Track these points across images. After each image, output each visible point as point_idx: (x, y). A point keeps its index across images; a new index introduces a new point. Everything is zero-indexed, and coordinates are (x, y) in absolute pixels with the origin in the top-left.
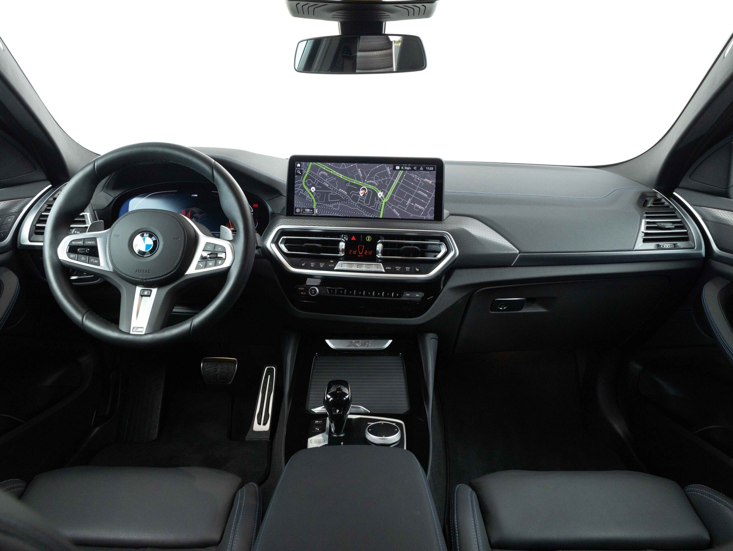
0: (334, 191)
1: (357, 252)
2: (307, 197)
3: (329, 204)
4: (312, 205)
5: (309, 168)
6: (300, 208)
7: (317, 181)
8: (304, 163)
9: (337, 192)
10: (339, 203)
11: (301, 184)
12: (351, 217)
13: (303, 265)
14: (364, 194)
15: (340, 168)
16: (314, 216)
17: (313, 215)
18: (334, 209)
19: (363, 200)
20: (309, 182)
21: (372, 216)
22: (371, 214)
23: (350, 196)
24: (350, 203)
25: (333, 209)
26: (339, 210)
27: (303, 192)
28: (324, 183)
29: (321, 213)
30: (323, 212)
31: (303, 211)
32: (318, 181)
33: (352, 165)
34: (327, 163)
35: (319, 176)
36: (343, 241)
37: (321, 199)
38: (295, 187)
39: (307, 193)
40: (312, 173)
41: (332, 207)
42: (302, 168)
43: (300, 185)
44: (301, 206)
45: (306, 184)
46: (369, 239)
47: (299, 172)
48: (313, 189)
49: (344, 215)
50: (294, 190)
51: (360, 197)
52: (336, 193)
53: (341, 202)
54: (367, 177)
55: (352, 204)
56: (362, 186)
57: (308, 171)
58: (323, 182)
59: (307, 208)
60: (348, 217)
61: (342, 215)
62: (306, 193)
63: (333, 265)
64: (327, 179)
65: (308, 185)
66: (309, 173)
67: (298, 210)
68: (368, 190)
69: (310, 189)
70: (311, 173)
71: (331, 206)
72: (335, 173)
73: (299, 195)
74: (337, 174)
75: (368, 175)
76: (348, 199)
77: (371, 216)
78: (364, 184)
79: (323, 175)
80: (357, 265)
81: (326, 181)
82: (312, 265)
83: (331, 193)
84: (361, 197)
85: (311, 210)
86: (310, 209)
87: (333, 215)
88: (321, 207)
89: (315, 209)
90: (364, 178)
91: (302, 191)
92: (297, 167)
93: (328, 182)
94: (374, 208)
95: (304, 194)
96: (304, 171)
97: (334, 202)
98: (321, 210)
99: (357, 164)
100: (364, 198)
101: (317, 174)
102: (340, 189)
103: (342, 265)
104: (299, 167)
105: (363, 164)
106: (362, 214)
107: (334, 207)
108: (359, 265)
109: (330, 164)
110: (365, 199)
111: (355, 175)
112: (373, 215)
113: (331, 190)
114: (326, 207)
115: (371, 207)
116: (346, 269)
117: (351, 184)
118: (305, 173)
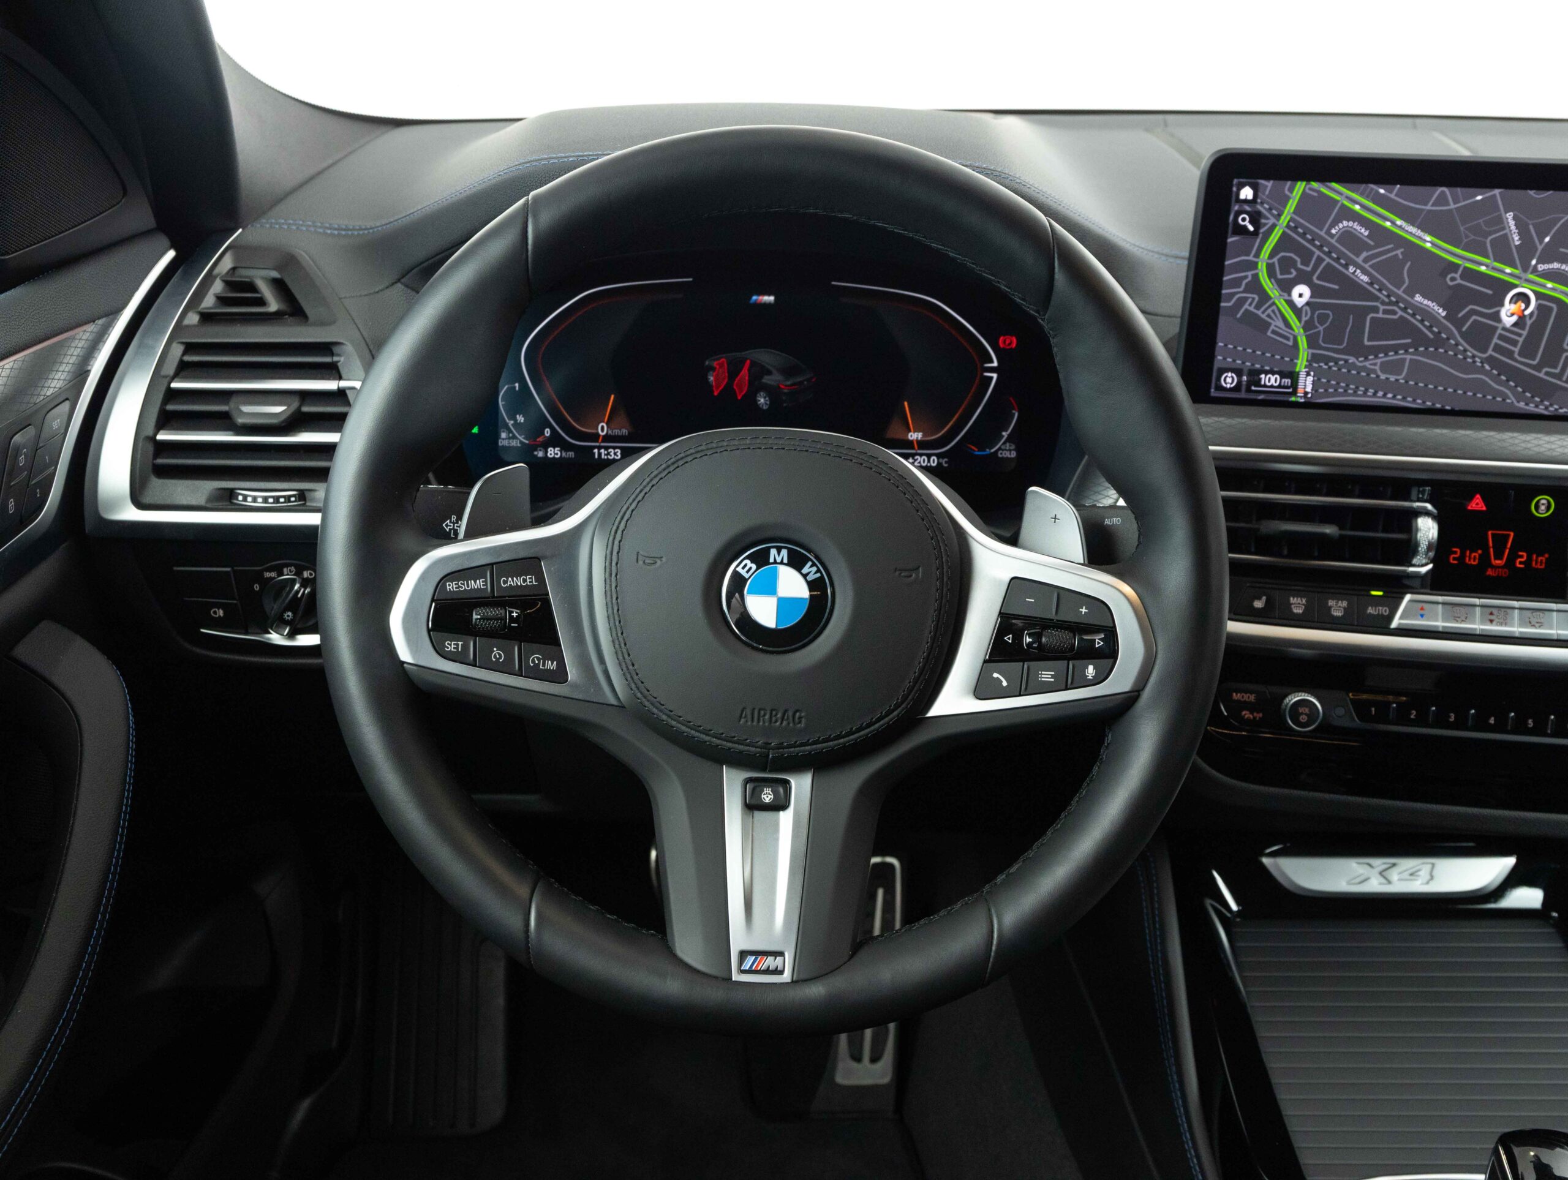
0: (1391, 303)
1: (1484, 559)
2: (1272, 327)
3: (1366, 359)
4: (1292, 360)
5: (1291, 206)
6: (1239, 372)
7: (1320, 260)
8: (1269, 184)
9: (1405, 310)
10: (1406, 351)
11: (1250, 274)
12: (1453, 413)
13: (1258, 604)
14: (1522, 318)
15: (1429, 207)
16: (1296, 405)
17: (1293, 399)
18: (1383, 377)
19: (1514, 343)
20: (1286, 265)
21: (1546, 408)
22: (1542, 401)
23: (1458, 324)
24: (1456, 355)
25: (1378, 376)
26: (1407, 382)
27: (1258, 307)
28: (1351, 269)
29: (1326, 390)
30: (1336, 390)
31: (1249, 384)
32: (1328, 260)
33: (1479, 198)
34: (1372, 186)
35: (1333, 241)
36: (1427, 513)
37: (1333, 335)
38: (1224, 285)
39: (1273, 311)
40: (1302, 226)
41: (1377, 368)
42: (1259, 207)
43: (1246, 277)
44: (1243, 363)
45: (1271, 273)
46: (1543, 508)
47: (1247, 223)
48: (1301, 294)
49: (1424, 402)
50: (1218, 298)
51: (1499, 331)
52: (1400, 313)
53: (1416, 349)
54: (1540, 248)
55: (1465, 358)
56: (1515, 286)
57: (1284, 219)
58: (1346, 266)
59: (1266, 373)
60: (1442, 412)
61: (1419, 404)
62: (1269, 311)
63: (1384, 610)
64: (1364, 254)
65: (1279, 276)
66: (1288, 226)
67: (1229, 380)
68: (1540, 302)
69: (1290, 295)
70: (1296, 227)
71: (1374, 364)
72: (1400, 227)
73: (1239, 316)
74: (1410, 232)
75: (1547, 239)
76: (1448, 339)
77: (1541, 410)
78: (1523, 275)
79: (1348, 237)
80: (1489, 610)
81: (1360, 260)
82: (1298, 605)
83: (1376, 310)
84: (1504, 329)
85: (1287, 381)
86: (1283, 375)
87: (1380, 399)
88: (1330, 368)
89: (1302, 375)
90: (1527, 250)
91: (1253, 299)
92: (1238, 200)
93: (1367, 266)
94: (1559, 376)
95: (1259, 313)
96: (1267, 218)
97: (1386, 350)
98: (1329, 381)
99: (1500, 190)
100: (1520, 335)
101: (1322, 233)
102: (1418, 298)
103: (1422, 609)
104: (1246, 201)
105: (1532, 193)
106: (1504, 400)
107: (1385, 367)
108: (1495, 611)
109: (1382, 191)
110: (1521, 340)
111: (1490, 238)
112: (1551, 405)
113: (1377, 299)
114: (1350, 367)
115: (1547, 374)
116: (1443, 627)
117: (1468, 274)
118: (1274, 226)
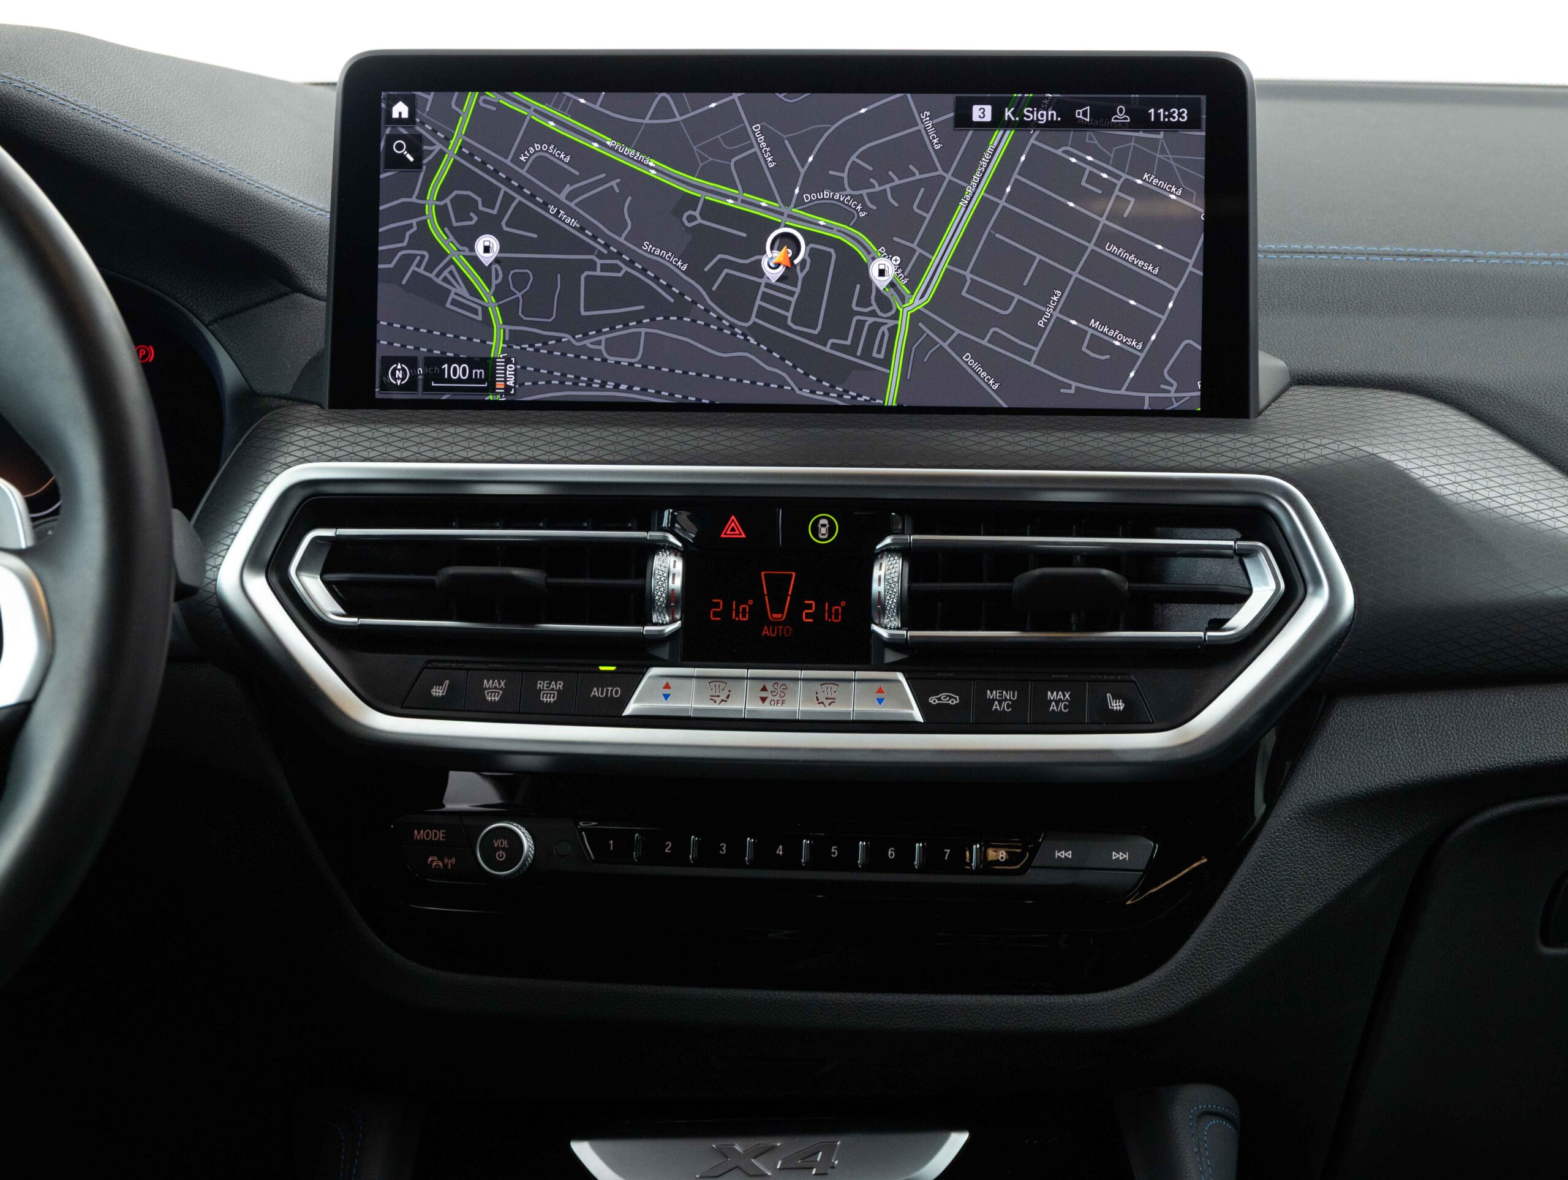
0: (611, 256)
1: (758, 614)
2: (452, 296)
3: (586, 335)
4: (483, 342)
5: (463, 125)
6: (411, 362)
7: (507, 199)
8: (430, 97)
9: (631, 263)
10: (639, 322)
11: (414, 221)
12: (712, 407)
13: (438, 692)
14: (791, 269)
15: (647, 121)
16: (495, 405)
17: (491, 397)
18: (611, 360)
19: (785, 305)
20: (463, 207)
21: (840, 396)
22: (833, 387)
23: (707, 280)
24: (707, 325)
25: (604, 360)
26: (645, 366)
27: (429, 268)
28: (553, 209)
29: (535, 383)
30: (548, 382)
31: (428, 378)
32: (519, 198)
33: (713, 105)
34: (567, 94)
35: (523, 172)
36: (673, 549)
37: (537, 304)
38: (381, 239)
39: (451, 273)
40: (481, 153)
41: (602, 348)
42: (418, 129)
43: (410, 226)
44: (417, 348)
45: (443, 220)
46: (823, 530)
47: (404, 151)
48: (487, 249)
49: (672, 395)
50: (373, 257)
51: (762, 289)
52: (625, 269)
53: (653, 319)
54: (803, 171)
55: (720, 329)
56: (777, 225)
57: (455, 144)
58: (545, 206)
59: (450, 361)
60: (698, 407)
61: (664, 398)
62: (446, 273)
63: (615, 692)
64: (568, 188)
65: (455, 224)
66: (460, 153)
67: (399, 374)
68: (812, 245)
69: (472, 249)
70: (471, 155)
71: (597, 342)
72: (612, 149)
73: (404, 282)
74: (627, 156)
75: (811, 159)
76: (694, 302)
77: (833, 399)
78: (784, 209)
79: (542, 166)
80: (761, 684)
81: (562, 197)
82: (493, 690)
83: (592, 265)
84: (769, 285)
85: (479, 372)
86: (473, 363)
87: (609, 394)
88: (537, 350)
89: (500, 364)
90: (785, 176)
91: (423, 257)
92: (390, 120)
93: (572, 205)
94: (851, 350)
95: (432, 276)
96: (433, 144)
97: (611, 322)
98: (537, 370)
99: (740, 94)
100: (791, 294)
101: (508, 162)
102: (647, 246)
103: (667, 686)
104: (400, 121)
105: (781, 96)
106: (781, 387)
107: (611, 346)
108: (769, 685)
109: (582, 101)
110: (793, 300)
111: (734, 160)
112: (846, 392)
113: (591, 250)
114: (567, 347)
115: (834, 346)
116: (696, 710)
117: (713, 211)
118: (441, 154)
